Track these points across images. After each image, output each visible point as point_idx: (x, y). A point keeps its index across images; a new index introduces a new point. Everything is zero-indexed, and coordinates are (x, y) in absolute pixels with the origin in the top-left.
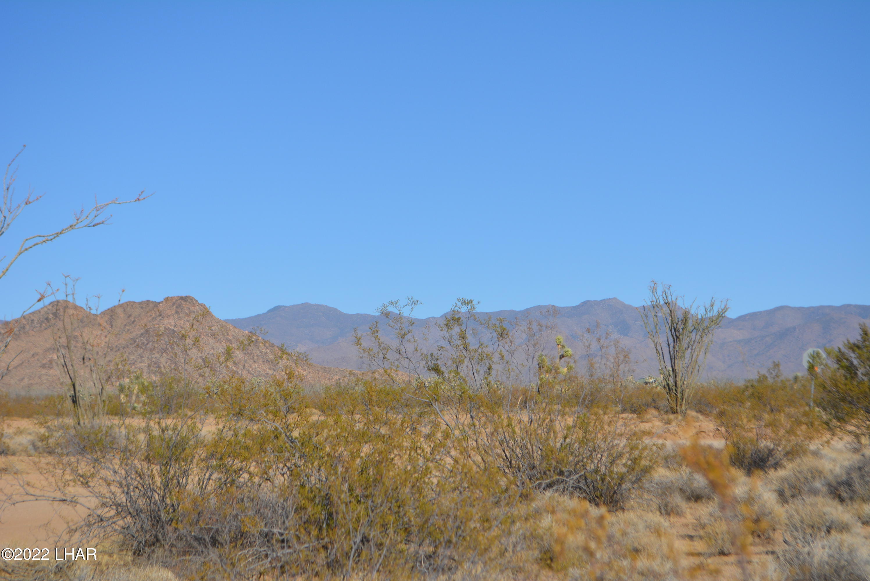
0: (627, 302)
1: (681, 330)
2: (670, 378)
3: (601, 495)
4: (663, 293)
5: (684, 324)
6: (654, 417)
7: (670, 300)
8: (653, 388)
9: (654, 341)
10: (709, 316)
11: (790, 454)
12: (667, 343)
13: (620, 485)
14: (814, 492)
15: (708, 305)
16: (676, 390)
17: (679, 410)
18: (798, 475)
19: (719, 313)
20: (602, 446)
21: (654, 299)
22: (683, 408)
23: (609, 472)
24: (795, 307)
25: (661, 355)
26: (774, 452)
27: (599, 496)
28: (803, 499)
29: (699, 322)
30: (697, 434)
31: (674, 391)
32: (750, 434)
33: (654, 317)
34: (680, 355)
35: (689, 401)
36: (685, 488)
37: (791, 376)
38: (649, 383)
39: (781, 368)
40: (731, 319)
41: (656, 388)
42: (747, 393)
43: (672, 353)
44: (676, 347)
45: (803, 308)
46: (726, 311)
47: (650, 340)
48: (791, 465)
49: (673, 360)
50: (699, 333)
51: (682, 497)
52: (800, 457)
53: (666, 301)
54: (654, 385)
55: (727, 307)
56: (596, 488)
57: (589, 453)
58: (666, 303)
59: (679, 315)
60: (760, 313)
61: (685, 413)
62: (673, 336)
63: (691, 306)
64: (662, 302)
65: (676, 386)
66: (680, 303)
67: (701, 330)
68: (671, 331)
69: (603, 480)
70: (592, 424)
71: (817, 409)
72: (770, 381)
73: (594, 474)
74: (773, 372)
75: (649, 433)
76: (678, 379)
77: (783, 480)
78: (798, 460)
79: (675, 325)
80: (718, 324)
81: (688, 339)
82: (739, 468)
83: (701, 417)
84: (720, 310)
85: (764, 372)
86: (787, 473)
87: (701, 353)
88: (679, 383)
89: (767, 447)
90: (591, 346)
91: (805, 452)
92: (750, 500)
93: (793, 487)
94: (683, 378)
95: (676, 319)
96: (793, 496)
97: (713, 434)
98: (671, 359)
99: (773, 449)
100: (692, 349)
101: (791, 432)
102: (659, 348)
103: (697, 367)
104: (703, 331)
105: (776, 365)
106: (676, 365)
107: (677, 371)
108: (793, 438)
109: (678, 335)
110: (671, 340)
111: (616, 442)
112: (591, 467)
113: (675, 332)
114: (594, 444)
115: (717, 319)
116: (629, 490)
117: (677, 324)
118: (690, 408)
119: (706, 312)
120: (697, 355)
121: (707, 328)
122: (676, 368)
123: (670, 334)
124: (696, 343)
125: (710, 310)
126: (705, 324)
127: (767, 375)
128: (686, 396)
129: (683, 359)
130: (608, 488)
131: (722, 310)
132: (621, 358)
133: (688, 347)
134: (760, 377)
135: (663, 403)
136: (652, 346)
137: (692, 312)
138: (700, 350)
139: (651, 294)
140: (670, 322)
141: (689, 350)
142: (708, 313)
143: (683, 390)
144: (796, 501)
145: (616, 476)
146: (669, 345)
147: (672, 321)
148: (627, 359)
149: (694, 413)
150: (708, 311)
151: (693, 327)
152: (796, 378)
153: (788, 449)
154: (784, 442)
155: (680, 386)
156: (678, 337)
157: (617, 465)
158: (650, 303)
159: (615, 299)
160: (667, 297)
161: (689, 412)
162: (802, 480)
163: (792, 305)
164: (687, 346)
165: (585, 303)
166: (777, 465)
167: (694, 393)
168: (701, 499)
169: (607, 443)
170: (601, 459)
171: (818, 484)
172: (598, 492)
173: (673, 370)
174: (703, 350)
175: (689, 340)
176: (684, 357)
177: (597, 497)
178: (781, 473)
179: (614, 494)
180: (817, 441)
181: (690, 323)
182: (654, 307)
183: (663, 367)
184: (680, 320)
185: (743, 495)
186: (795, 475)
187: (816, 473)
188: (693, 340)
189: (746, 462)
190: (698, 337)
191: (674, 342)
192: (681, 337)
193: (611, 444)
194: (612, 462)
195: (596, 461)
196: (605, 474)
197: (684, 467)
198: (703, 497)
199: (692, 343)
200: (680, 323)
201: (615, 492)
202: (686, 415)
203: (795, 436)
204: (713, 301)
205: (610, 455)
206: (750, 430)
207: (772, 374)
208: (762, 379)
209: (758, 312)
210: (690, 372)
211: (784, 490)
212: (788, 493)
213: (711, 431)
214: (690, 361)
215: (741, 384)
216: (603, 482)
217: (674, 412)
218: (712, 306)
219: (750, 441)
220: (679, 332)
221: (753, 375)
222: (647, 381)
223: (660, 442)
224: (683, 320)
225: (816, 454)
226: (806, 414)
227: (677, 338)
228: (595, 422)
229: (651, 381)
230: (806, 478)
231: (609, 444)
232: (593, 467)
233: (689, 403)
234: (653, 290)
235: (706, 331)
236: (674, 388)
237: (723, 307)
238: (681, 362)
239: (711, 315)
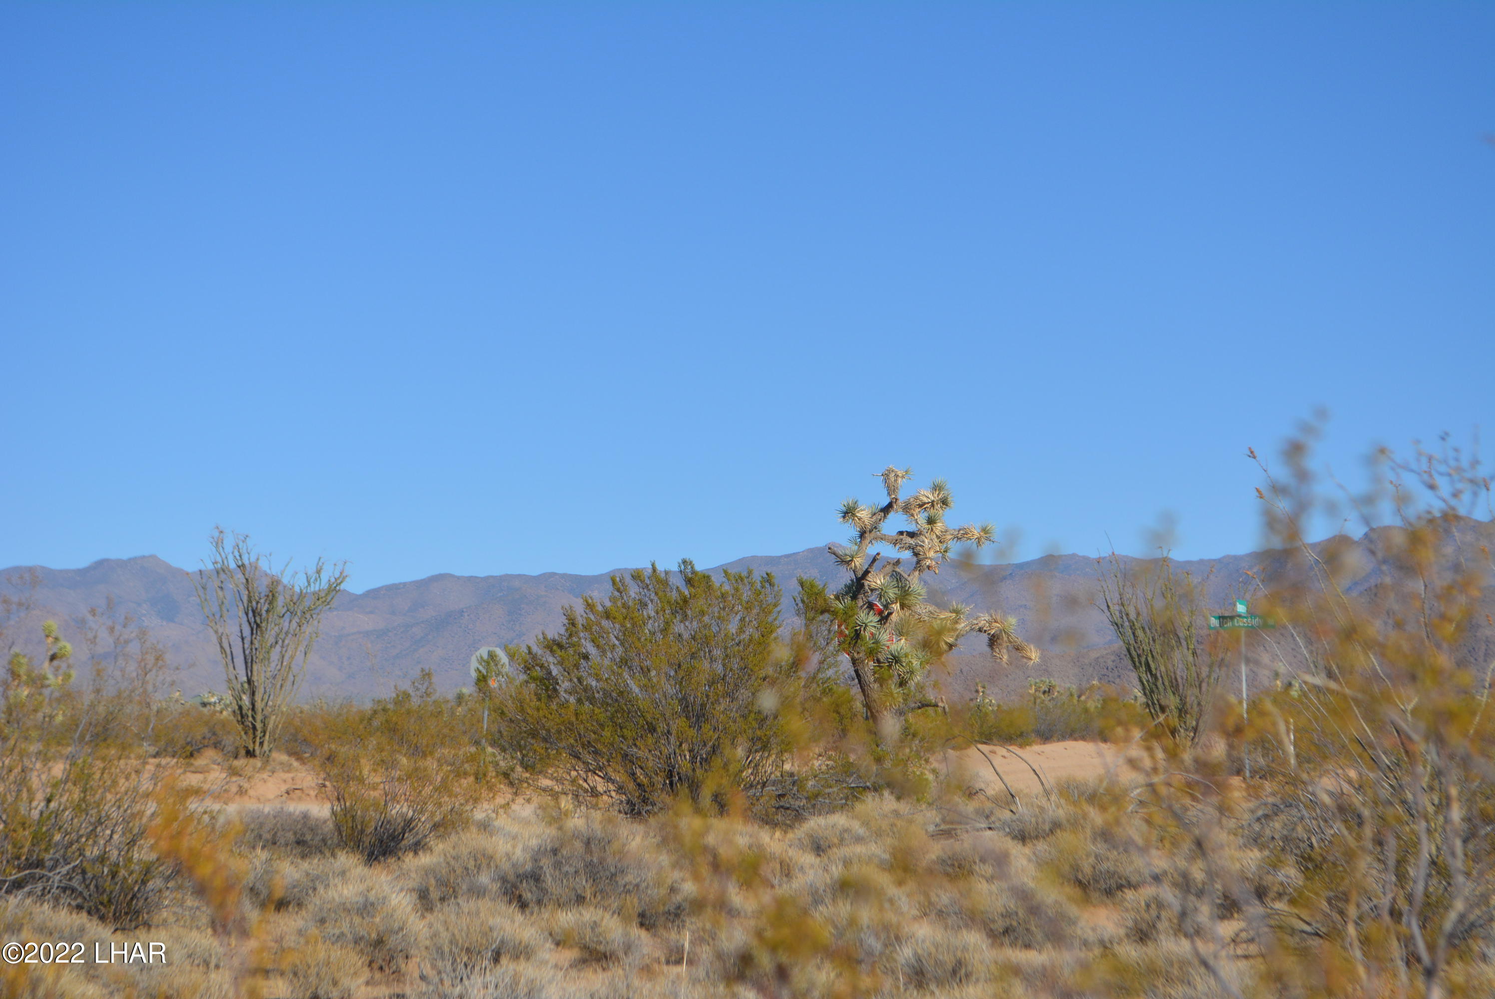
0: (175, 563)
1: (264, 613)
2: (244, 697)
3: (110, 901)
4: (234, 548)
5: (271, 603)
6: (214, 762)
7: (246, 562)
8: (215, 712)
9: (216, 632)
10: (312, 589)
11: (442, 827)
12: (239, 634)
13: (144, 883)
14: (478, 892)
15: (312, 571)
16: (253, 717)
17: (257, 752)
18: (453, 863)
19: (330, 585)
20: (114, 815)
21: (219, 559)
22: (266, 747)
23: (124, 860)
24: (463, 577)
25: (229, 657)
26: (414, 824)
27: (105, 901)
28: (458, 904)
29: (295, 599)
30: (288, 793)
31: (250, 719)
32: (373, 794)
33: (219, 590)
34: (261, 657)
35: (277, 736)
36: (258, 885)
37: (451, 696)
38: (210, 704)
39: (434, 679)
40: (353, 594)
41: (221, 712)
42: (376, 723)
43: (247, 652)
44: (256, 642)
45: (476, 577)
46: (341, 582)
47: (211, 632)
48: (441, 846)
49: (249, 664)
50: (296, 619)
51: (253, 903)
52: (457, 833)
53: (240, 563)
54: (218, 708)
55: (344, 574)
56: (101, 890)
57: (91, 828)
58: (239, 567)
59: (261, 586)
60: (405, 584)
61: (268, 756)
62: (250, 624)
63: (282, 572)
64: (233, 565)
65: (253, 709)
66: (264, 565)
67: (299, 614)
68: (247, 614)
69: (114, 875)
70: (97, 776)
71: (490, 750)
72: (415, 702)
73: (97, 865)
74: (420, 686)
75: (197, 792)
76: (258, 697)
77: (427, 871)
78: (454, 838)
79: (254, 603)
80: (328, 604)
81: (276, 629)
82: (353, 851)
83: (296, 764)
84: (333, 580)
85: (405, 686)
86: (435, 860)
87: (298, 653)
88: (259, 705)
89: (404, 816)
90: (97, 640)
91: (466, 823)
92: (366, 908)
93: (442, 883)
94: (266, 697)
95: (257, 594)
96: (442, 899)
97: (316, 792)
98: (246, 663)
99: (411, 820)
100: (282, 647)
101: (444, 788)
102: (226, 645)
103: (291, 678)
104: (302, 616)
105: (427, 675)
106: (255, 673)
107: (256, 684)
108: (446, 799)
109: (258, 621)
110: (247, 632)
111: (137, 808)
112: (93, 852)
113: (254, 616)
114: (99, 812)
115: (327, 595)
116: (160, 891)
117: (258, 603)
118: (276, 747)
119: (309, 582)
120: (292, 657)
121: (310, 609)
122: (255, 678)
123: (245, 619)
124: (290, 635)
125: (316, 580)
126: (307, 603)
127: (411, 691)
128: (270, 726)
129: (266, 663)
130: (122, 888)
131: (336, 579)
132: (151, 659)
133: (276, 643)
134: (398, 695)
135: (229, 741)
136: (214, 639)
137: (285, 581)
138: (296, 648)
139: (214, 549)
140: (245, 599)
141: (278, 647)
142: (312, 584)
143: (265, 717)
144: (446, 909)
145: (137, 867)
146: (243, 639)
147: (249, 597)
148: (160, 663)
149: (284, 758)
150: (312, 580)
151: (285, 609)
152: (460, 698)
153: (437, 818)
154: (430, 807)
155: (260, 710)
156: (258, 626)
157: (141, 847)
158: (210, 566)
159: (153, 557)
160: (240, 556)
161: (275, 755)
162: (459, 871)
163: (458, 573)
164: (273, 640)
165: (100, 564)
166: (418, 847)
167: (284, 723)
168: (288, 907)
169: (122, 809)
170: (111, 837)
171: (484, 879)
172: (105, 896)
173: (249, 681)
174: (302, 648)
175: (278, 631)
176: (269, 659)
177: (102, 903)
178: (425, 859)
179: (132, 899)
180: (486, 805)
181: (280, 601)
182: (218, 573)
183: (233, 678)
184: (262, 595)
185: (355, 899)
186: (448, 863)
187: (483, 859)
188: (284, 630)
189: (366, 840)
190: (294, 624)
191: (252, 634)
192: (264, 625)
193: (129, 811)
194: (132, 843)
195: (102, 842)
196: (117, 865)
197: (259, 851)
198: (289, 903)
199: (282, 636)
200: (262, 601)
201: (134, 896)
202: (271, 759)
203: (450, 796)
204: (320, 564)
205: (127, 831)
206: (374, 787)
207: (418, 689)
208: (402, 698)
209: (400, 584)
210: (278, 686)
211: (428, 890)
212: (434, 894)
213: (313, 788)
214: (279, 667)
215: (368, 706)
216: (113, 878)
217: (250, 754)
218: (318, 572)
219: (373, 805)
220: (261, 616)
221: (386, 693)
222: (206, 700)
223: (216, 807)
224: (268, 596)
225: (485, 827)
226: (472, 759)
227: (256, 627)
228: (102, 774)
229: (213, 700)
230: (467, 869)
231: (125, 811)
232: (96, 852)
233: (275, 740)
234: (217, 544)
235: (308, 616)
236: (250, 713)
237: (337, 575)
238: (264, 669)
239: (317, 589)
